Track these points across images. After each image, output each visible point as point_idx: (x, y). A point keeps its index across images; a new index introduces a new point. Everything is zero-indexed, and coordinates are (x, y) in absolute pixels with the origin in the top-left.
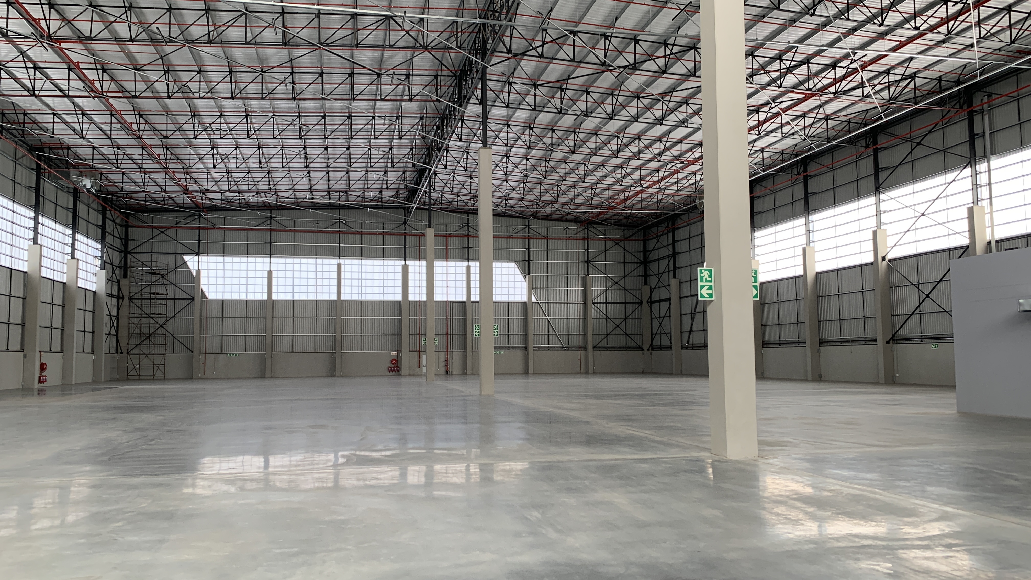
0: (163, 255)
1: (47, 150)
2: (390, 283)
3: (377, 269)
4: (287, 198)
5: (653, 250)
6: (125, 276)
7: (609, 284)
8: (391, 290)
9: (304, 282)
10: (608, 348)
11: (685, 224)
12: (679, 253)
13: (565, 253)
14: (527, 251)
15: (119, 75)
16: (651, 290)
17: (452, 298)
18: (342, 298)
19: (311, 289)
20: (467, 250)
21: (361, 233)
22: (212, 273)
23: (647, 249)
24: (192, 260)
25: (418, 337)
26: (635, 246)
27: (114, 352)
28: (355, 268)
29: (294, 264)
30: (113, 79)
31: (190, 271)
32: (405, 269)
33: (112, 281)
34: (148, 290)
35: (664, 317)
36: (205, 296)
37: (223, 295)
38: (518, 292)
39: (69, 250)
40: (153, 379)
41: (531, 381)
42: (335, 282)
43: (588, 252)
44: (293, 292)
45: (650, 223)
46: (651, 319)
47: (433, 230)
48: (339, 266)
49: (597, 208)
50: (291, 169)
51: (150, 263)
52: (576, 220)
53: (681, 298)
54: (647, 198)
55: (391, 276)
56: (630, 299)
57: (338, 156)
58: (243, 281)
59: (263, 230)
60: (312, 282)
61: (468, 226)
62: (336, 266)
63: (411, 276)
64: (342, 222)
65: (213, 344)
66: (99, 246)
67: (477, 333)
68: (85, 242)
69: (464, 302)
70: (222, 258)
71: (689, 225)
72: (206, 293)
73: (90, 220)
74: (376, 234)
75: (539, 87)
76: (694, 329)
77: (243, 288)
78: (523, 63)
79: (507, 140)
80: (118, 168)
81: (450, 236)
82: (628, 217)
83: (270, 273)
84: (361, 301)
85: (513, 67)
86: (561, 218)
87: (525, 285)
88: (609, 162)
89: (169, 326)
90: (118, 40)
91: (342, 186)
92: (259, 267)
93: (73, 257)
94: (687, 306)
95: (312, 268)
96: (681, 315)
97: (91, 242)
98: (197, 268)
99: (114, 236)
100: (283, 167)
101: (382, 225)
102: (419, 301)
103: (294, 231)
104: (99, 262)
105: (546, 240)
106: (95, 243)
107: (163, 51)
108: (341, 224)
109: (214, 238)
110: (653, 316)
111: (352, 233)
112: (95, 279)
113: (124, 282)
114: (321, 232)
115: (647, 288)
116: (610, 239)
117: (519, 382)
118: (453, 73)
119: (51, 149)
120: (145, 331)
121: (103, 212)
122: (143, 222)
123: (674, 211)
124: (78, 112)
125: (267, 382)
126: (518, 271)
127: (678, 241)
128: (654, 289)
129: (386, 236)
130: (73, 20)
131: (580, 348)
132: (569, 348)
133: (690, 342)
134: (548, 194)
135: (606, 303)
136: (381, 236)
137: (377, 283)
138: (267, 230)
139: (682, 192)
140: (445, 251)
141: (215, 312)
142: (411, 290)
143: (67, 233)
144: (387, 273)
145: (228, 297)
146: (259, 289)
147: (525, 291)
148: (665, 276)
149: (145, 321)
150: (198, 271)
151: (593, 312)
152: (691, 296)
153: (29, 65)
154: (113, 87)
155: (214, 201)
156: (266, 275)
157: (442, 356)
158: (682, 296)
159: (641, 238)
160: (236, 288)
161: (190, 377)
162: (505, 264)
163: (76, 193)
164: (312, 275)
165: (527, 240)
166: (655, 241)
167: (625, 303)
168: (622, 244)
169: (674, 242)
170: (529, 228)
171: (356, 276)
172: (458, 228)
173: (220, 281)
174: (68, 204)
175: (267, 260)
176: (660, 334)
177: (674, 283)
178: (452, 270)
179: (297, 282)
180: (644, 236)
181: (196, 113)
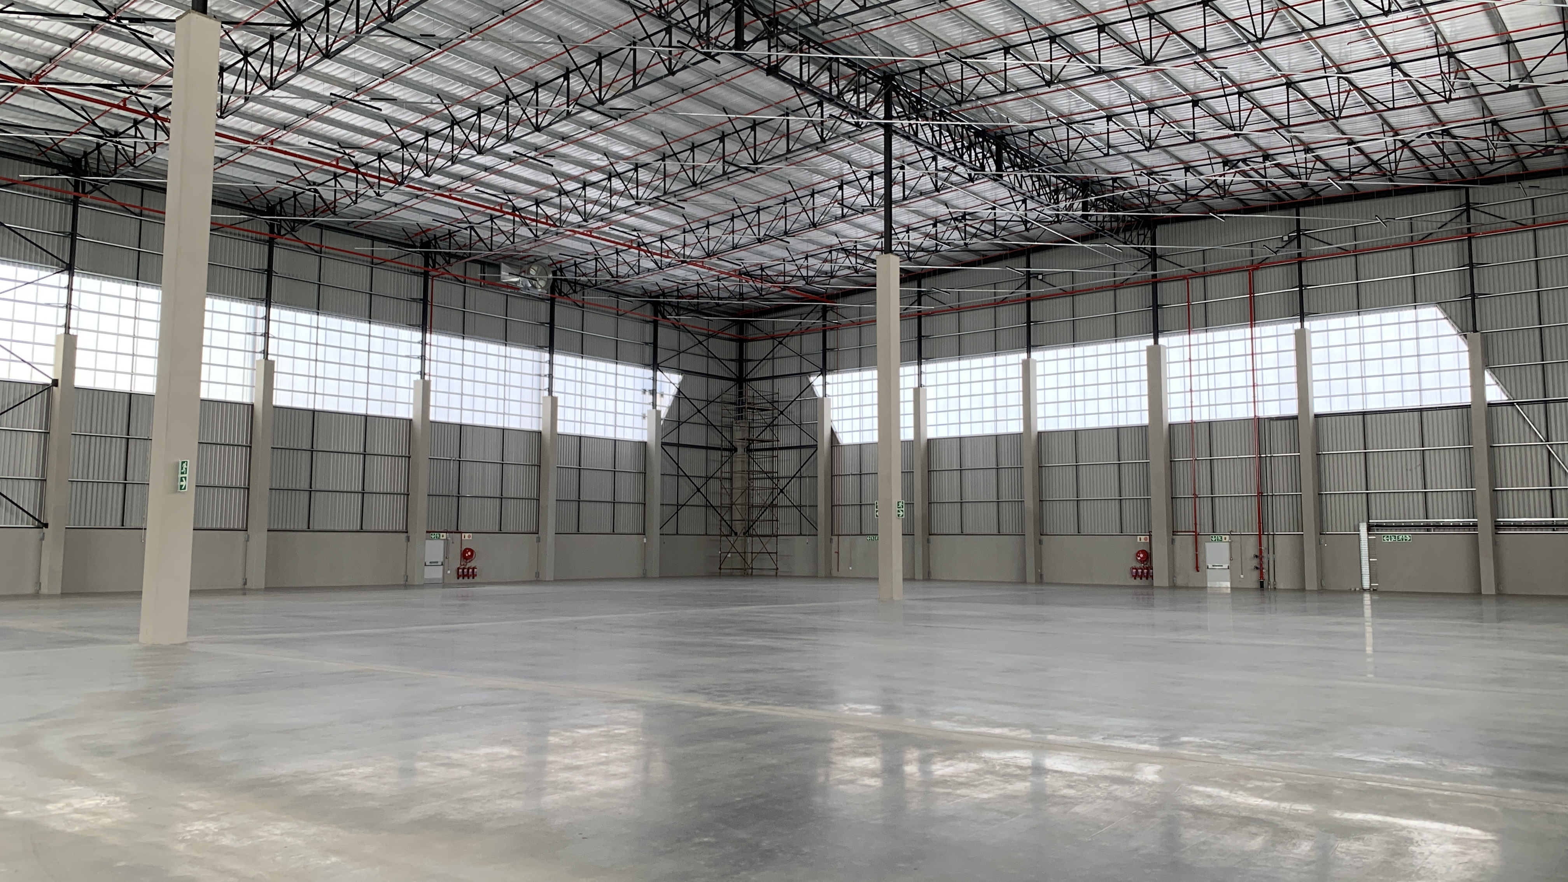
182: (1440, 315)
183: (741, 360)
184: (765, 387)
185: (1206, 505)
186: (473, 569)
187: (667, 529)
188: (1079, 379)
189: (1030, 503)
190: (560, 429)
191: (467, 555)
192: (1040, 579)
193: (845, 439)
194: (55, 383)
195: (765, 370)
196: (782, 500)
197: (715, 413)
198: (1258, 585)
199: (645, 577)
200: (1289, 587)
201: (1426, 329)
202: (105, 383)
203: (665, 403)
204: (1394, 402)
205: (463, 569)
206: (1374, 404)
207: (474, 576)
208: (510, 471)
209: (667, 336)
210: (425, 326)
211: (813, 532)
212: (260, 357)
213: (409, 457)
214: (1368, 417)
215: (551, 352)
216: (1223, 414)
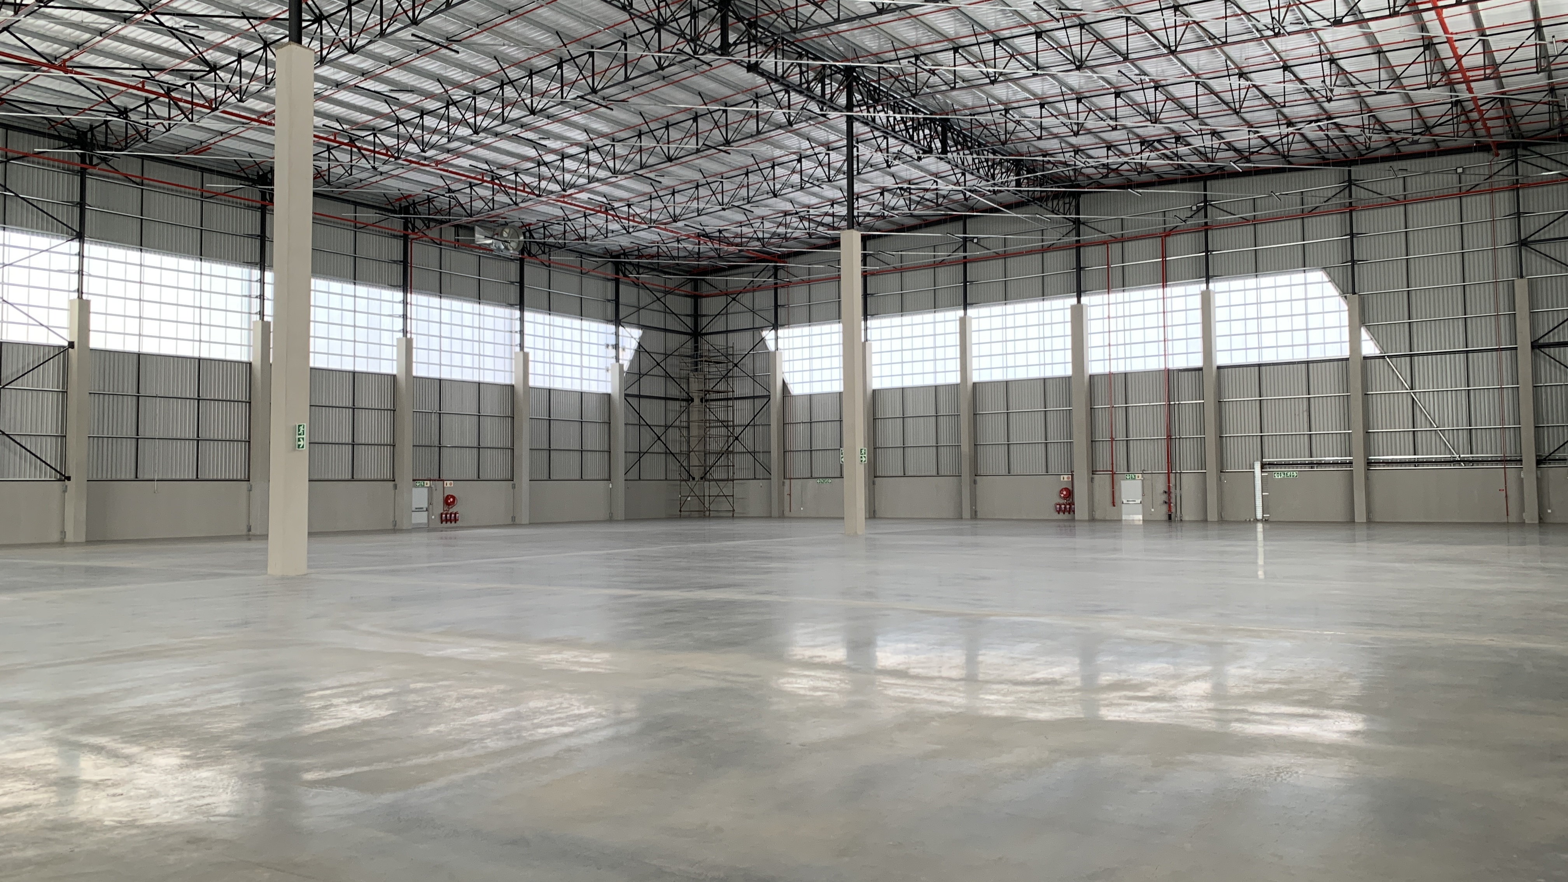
182: (1326, 279)
183: (696, 315)
184: (719, 340)
185: (1121, 448)
186: (455, 514)
187: (630, 476)
188: (1010, 334)
189: (965, 448)
190: (531, 383)
191: (449, 501)
192: (974, 516)
193: (796, 390)
194: (71, 345)
195: (719, 325)
196: (738, 447)
197: (674, 366)
198: (1166, 518)
199: (611, 520)
200: (1193, 519)
201: (1313, 291)
202: (115, 344)
203: (627, 356)
204: (1285, 356)
205: (446, 514)
206: (1269, 357)
207: (456, 520)
208: (487, 423)
209: (628, 294)
210: (406, 286)
211: (767, 475)
212: (257, 318)
213: (394, 411)
214: (1263, 368)
215: (522, 310)
216: (1137, 366)
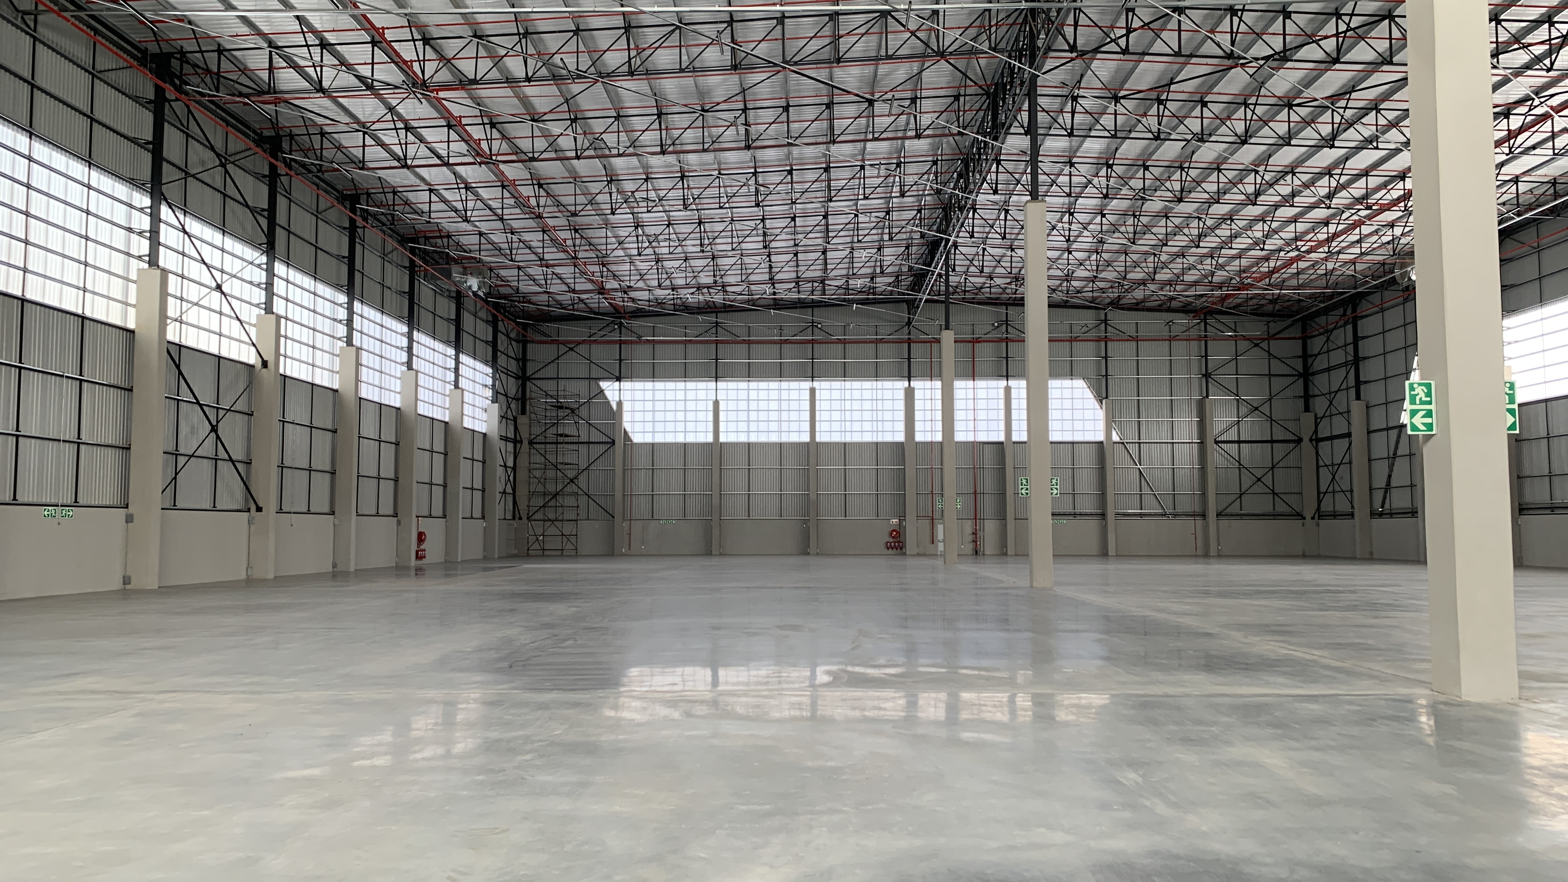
0: (573, 382)
1: (422, 240)
2: (888, 416)
3: (867, 395)
4: (739, 294)
5: (1319, 354)
6: (523, 412)
7: (1244, 410)
8: (888, 426)
9: (763, 416)
10: (1242, 516)
11: (1376, 309)
12: (1365, 358)
13: (1168, 363)
14: (1104, 361)
15: (513, 130)
16: (1316, 418)
17: (982, 437)
18: (818, 440)
19: (774, 426)
20: (1005, 362)
21: (844, 342)
22: (639, 406)
23: (1309, 352)
24: (611, 388)
25: (930, 496)
26: (1289, 348)
27: (511, 518)
28: (836, 395)
29: (748, 390)
30: (504, 137)
31: (608, 402)
32: (910, 394)
33: (507, 419)
34: (553, 430)
35: (1339, 465)
36: (629, 437)
37: (653, 437)
38: (1089, 425)
39: (451, 376)
40: (562, 555)
41: (1113, 567)
42: (807, 416)
43: (1206, 360)
44: (749, 432)
45: (1314, 309)
46: (1318, 467)
47: (952, 332)
48: (813, 391)
49: (1221, 288)
50: (744, 252)
51: (555, 393)
52: (1186, 309)
53: (1369, 432)
54: (1308, 268)
55: (888, 405)
56: (1279, 435)
57: (811, 228)
58: (680, 416)
59: (707, 342)
60: (774, 416)
61: (1007, 324)
62: (808, 392)
63: (918, 405)
64: (817, 326)
65: (641, 507)
66: (489, 370)
67: (1023, 491)
68: (471, 365)
69: (1002, 443)
70: (651, 384)
71: (1383, 310)
72: (630, 434)
73: (477, 335)
74: (866, 342)
75: (1122, 101)
76: (1393, 484)
77: (680, 427)
78: (1095, 64)
79: (1070, 187)
80: (512, 260)
81: (977, 341)
82: (1275, 300)
83: (716, 403)
84: (845, 444)
85: (1080, 72)
86: (1160, 306)
87: (1101, 414)
88: (1241, 213)
89: (582, 480)
90: (510, 81)
91: (816, 273)
92: (702, 395)
93: (456, 386)
94: (1381, 445)
95: (774, 395)
96: (1370, 460)
97: (479, 366)
98: (618, 399)
99: (508, 356)
100: (733, 250)
101: (874, 329)
102: (932, 442)
103: (749, 342)
104: (489, 393)
105: (1134, 343)
106: (485, 367)
107: (569, 91)
108: (815, 329)
109: (640, 355)
110: (1321, 463)
111: (831, 343)
112: (484, 416)
113: (523, 420)
114: (786, 342)
115: (1310, 416)
116: (1244, 338)
117: (1094, 568)
118: (983, 89)
119: (427, 238)
120: (551, 488)
121: (494, 323)
122: (545, 335)
123: (1355, 288)
124: (460, 186)
125: (715, 561)
126: (1089, 394)
127: (1364, 338)
128: (1322, 418)
129: (880, 346)
130: (453, 58)
131: (1194, 515)
132: (1175, 515)
133: (1387, 506)
134: (1138, 269)
135: (1239, 442)
136: (873, 345)
137: (867, 416)
138: (711, 342)
139: (1369, 257)
140: (971, 364)
141: (642, 461)
142: (918, 426)
143: (448, 354)
144: (883, 400)
145: (659, 439)
146: (701, 427)
147: (1101, 425)
148: (1341, 397)
149: (550, 474)
150: (620, 404)
151: (1217, 457)
152: (1388, 429)
153: (400, 125)
154: (505, 147)
155: (639, 302)
156: (711, 407)
157: (968, 526)
158: (1372, 429)
159: (1299, 335)
160: (670, 427)
161: (610, 552)
162: (1067, 383)
163: (459, 297)
164: (774, 405)
165: (1103, 343)
166: (1323, 338)
167: (1272, 442)
168: (1264, 345)
169: (1356, 339)
170: (1106, 324)
171: (836, 405)
172: (991, 328)
173: (649, 417)
174: (449, 313)
175: (712, 385)
176: (1334, 492)
177: (1357, 407)
178: (981, 394)
179: (753, 416)
180: (1304, 330)
181: (614, 178)
182: (1085, 386)
183: (523, 361)
184: (550, 386)
186: (424, 551)
188: (848, 405)
189: (814, 496)
191: (422, 538)
192: (818, 552)
193: (637, 438)
194: (265, 364)
195: (550, 371)
198: (973, 552)
199: (485, 558)
200: (994, 553)
201: (1078, 394)
205: (419, 551)
207: (424, 557)
208: (435, 459)
210: (410, 321)
213: (397, 445)
215: (456, 348)
